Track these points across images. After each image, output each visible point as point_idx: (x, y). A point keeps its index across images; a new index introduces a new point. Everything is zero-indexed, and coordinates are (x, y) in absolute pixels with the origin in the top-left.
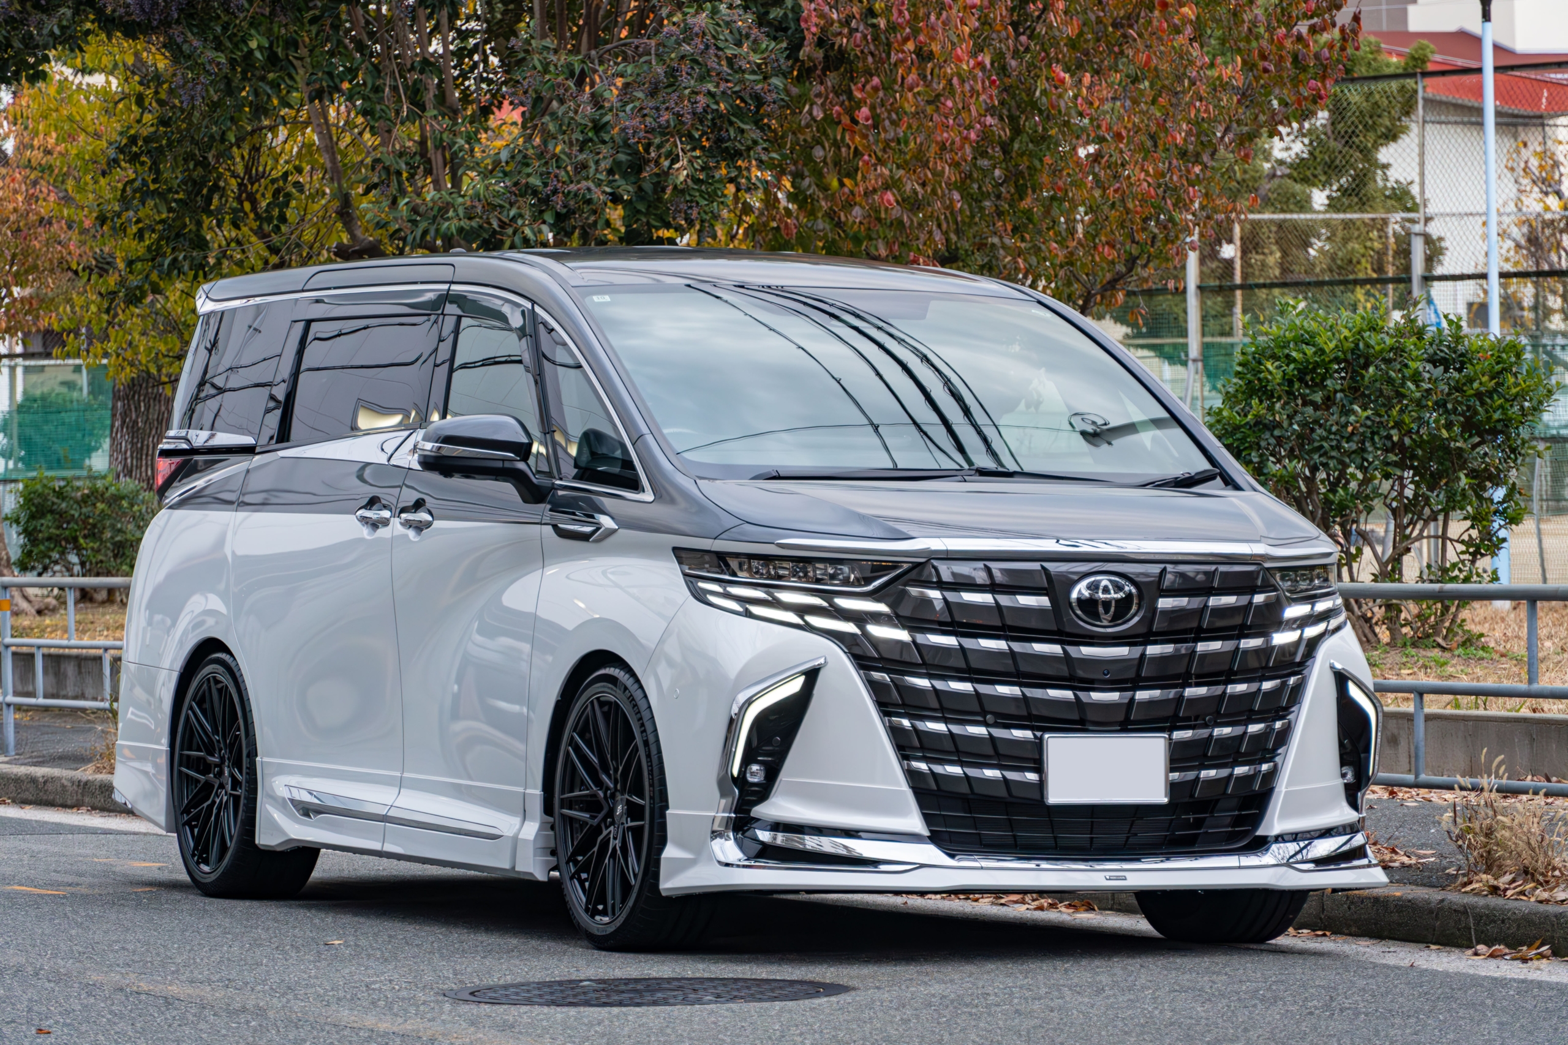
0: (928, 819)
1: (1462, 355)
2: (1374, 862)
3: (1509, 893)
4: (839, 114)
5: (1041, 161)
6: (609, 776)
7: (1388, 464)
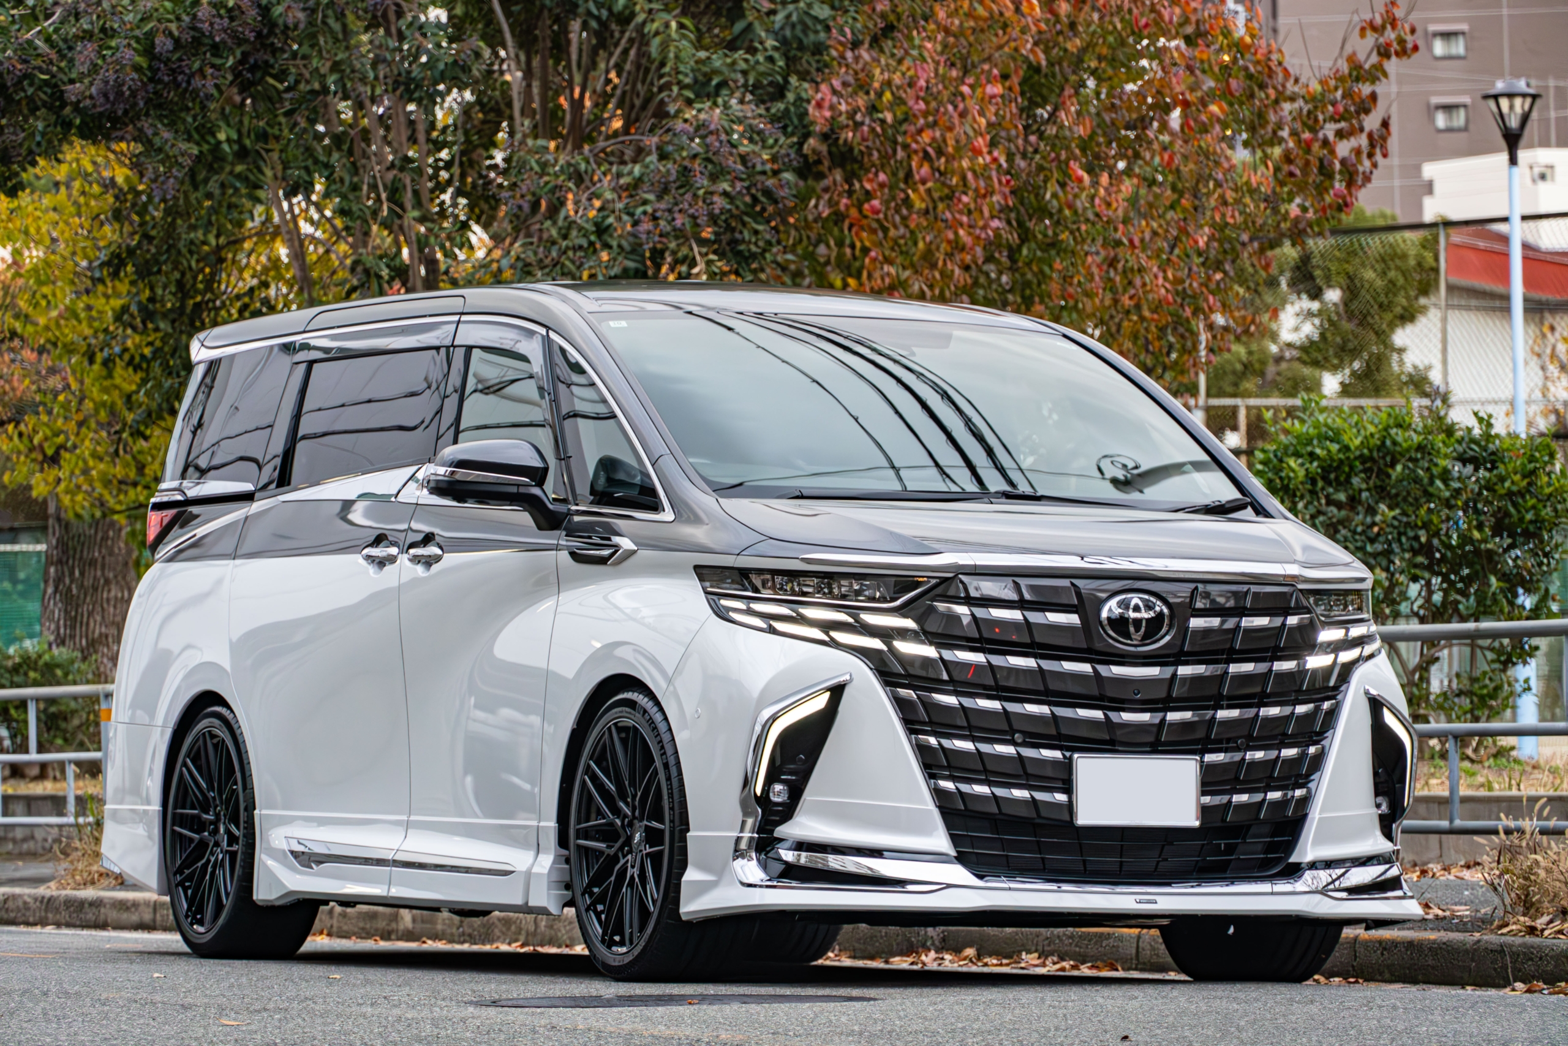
0: (955, 839)
1: (1493, 453)
2: (1409, 894)
3: (1546, 933)
4: (847, 207)
5: (1051, 267)
6: (627, 804)
7: (1416, 566)
